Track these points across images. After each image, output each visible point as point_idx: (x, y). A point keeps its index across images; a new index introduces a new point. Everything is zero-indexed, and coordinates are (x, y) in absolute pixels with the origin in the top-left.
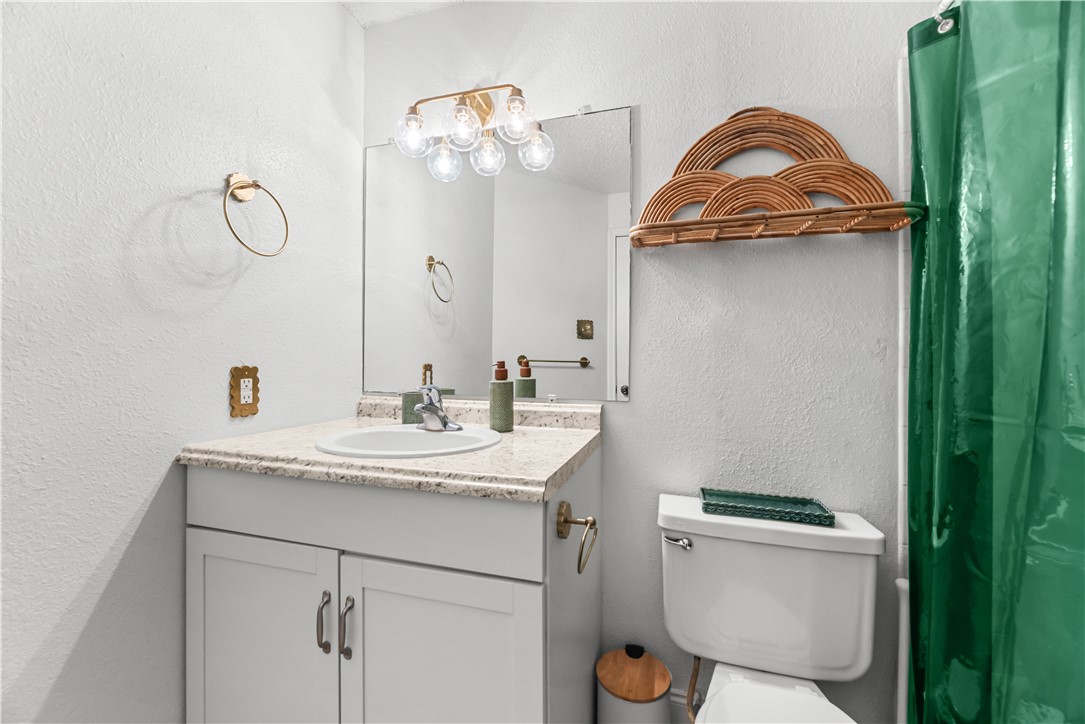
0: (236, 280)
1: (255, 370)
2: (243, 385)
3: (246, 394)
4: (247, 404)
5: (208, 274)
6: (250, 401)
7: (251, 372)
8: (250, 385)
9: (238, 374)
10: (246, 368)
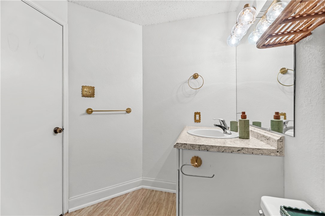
0: (195, 95)
1: (200, 113)
2: (197, 116)
3: (197, 118)
4: (198, 120)
5: (190, 95)
6: (198, 119)
7: (199, 113)
8: (198, 116)
9: (196, 114)
10: (197, 112)
